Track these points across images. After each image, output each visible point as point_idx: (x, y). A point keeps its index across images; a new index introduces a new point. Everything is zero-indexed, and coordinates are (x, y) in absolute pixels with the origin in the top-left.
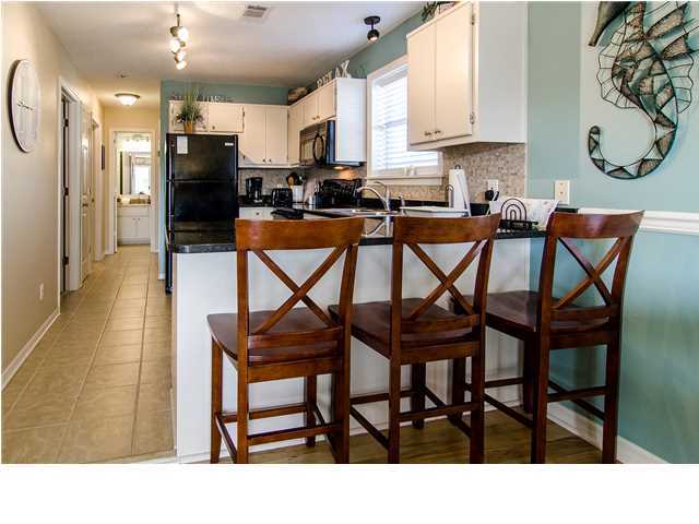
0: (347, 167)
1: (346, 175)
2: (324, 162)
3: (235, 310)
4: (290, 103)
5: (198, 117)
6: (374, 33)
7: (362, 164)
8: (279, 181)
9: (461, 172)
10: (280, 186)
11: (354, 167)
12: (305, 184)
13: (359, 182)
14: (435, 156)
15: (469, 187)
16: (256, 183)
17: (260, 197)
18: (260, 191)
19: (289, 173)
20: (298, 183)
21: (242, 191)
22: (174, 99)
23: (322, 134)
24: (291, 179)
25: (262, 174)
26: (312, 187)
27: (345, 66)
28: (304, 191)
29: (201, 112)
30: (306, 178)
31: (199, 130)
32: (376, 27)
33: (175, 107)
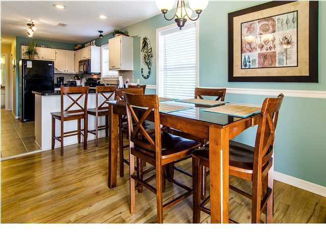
0: (95, 74)
1: (95, 77)
2: (87, 72)
3: (60, 111)
4: (75, 50)
5: (36, 53)
6: (101, 35)
7: (100, 73)
8: (71, 79)
9: (121, 77)
10: (71, 80)
11: (97, 74)
12: (81, 80)
13: (99, 79)
14: (117, 72)
15: (123, 80)
16: (62, 79)
17: (63, 84)
18: (63, 82)
19: (75, 76)
20: (79, 79)
21: (55, 82)
22: (24, 45)
23: (87, 63)
24: (76, 78)
25: (64, 76)
26: (84, 80)
27: (94, 42)
28: (81, 82)
29: (37, 51)
30: (82, 77)
31: (36, 58)
32: (102, 34)
33: (24, 49)
